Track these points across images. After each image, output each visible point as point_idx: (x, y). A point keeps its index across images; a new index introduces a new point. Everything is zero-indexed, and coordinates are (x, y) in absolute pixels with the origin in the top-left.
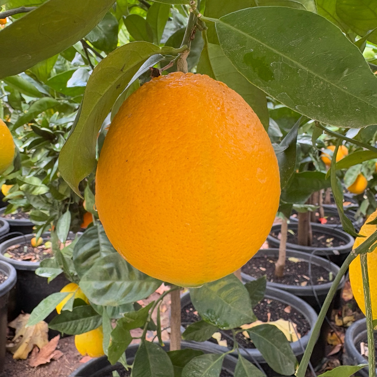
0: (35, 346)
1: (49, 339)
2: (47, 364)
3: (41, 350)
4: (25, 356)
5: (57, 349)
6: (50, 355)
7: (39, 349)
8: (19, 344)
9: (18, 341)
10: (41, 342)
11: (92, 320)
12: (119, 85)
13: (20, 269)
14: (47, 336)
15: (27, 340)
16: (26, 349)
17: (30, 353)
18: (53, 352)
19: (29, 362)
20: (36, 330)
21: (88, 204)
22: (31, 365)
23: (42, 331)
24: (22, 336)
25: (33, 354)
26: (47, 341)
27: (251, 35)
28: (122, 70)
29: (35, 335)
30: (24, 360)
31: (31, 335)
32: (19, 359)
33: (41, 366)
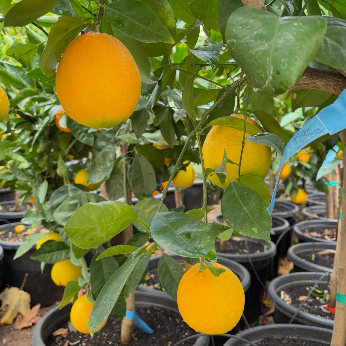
0: (19, 314)
1: (31, 307)
2: (30, 327)
3: (24, 317)
4: (10, 321)
5: (37, 316)
6: (32, 320)
7: (22, 316)
8: (5, 312)
9: (4, 309)
10: (24, 310)
11: (64, 253)
12: (67, 40)
13: (7, 248)
14: (29, 305)
15: (12, 308)
16: (12, 315)
17: (15, 320)
18: (34, 318)
19: (14, 326)
20: (20, 300)
21: (60, 170)
22: (16, 328)
23: (25, 301)
24: (7, 305)
25: (18, 320)
26: (29, 309)
27: (118, 11)
28: (67, 30)
29: (19, 304)
30: (10, 325)
31: (15, 303)
32: (5, 324)
33: (24, 328)
